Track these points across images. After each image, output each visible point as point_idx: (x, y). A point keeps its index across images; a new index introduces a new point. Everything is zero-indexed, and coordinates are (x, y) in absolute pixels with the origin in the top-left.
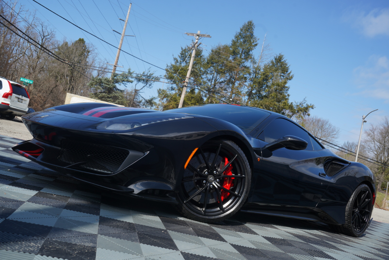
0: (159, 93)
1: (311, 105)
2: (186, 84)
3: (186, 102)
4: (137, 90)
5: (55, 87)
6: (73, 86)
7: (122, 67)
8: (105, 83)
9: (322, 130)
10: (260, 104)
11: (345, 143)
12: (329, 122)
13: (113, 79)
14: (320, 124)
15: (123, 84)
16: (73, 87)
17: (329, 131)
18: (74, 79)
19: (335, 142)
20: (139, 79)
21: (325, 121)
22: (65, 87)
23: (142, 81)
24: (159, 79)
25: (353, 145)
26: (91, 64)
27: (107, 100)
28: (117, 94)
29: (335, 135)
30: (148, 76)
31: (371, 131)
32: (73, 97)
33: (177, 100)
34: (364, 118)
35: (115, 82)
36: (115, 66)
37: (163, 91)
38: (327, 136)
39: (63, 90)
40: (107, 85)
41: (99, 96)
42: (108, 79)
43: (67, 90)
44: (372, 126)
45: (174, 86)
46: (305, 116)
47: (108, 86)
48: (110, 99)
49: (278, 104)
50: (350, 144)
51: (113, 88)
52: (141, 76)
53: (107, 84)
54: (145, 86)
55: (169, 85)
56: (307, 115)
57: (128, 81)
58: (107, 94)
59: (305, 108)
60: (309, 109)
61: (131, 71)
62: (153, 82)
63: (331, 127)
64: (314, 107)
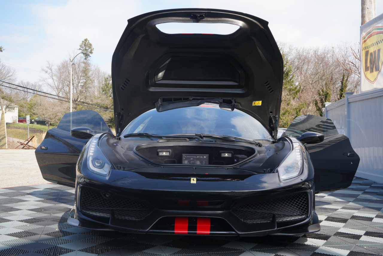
29: (12, 77)
31: (48, 67)
34: (71, 60)
44: (48, 62)
63: (4, 68)
64: (2, 50)
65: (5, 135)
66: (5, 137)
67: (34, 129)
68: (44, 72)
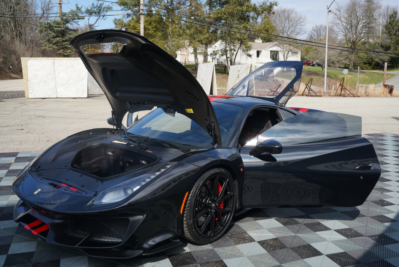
0: (116, 24)
1: (275, 2)
2: (142, 11)
3: (147, 28)
4: (91, 25)
5: (2, 38)
6: (20, 31)
7: (68, 3)
8: (55, 27)
9: (289, 20)
10: (222, 13)
11: (313, 27)
12: (295, 11)
13: (62, 19)
14: (286, 14)
15: (74, 23)
16: (20, 33)
17: (296, 20)
18: (18, 24)
19: (304, 30)
20: (90, 13)
21: (290, 10)
22: (11, 35)
23: (94, 14)
24: (112, 8)
25: (321, 27)
26: (31, 2)
27: (63, 44)
28: (72, 35)
29: (303, 23)
30: (99, 8)
32: (28, 60)
33: (136, 28)
34: (328, 7)
35: (65, 23)
36: (59, 4)
37: (119, 20)
38: (295, 25)
39: (11, 39)
40: (58, 29)
41: (53, 42)
42: (58, 21)
43: (15, 37)
45: (130, 12)
46: (270, 15)
47: (60, 29)
48: (66, 43)
49: (241, 9)
50: (319, 27)
51: (66, 30)
52: (91, 9)
53: (57, 27)
54: (98, 19)
55: (124, 12)
56: (272, 13)
57: (79, 19)
58: (61, 38)
59: (269, 6)
60: (273, 7)
61: (79, 6)
62: (105, 12)
63: (297, 15)
64: (277, 4)
65: (253, 84)
66: (253, 86)
67: (311, 71)
68: (333, 14)
